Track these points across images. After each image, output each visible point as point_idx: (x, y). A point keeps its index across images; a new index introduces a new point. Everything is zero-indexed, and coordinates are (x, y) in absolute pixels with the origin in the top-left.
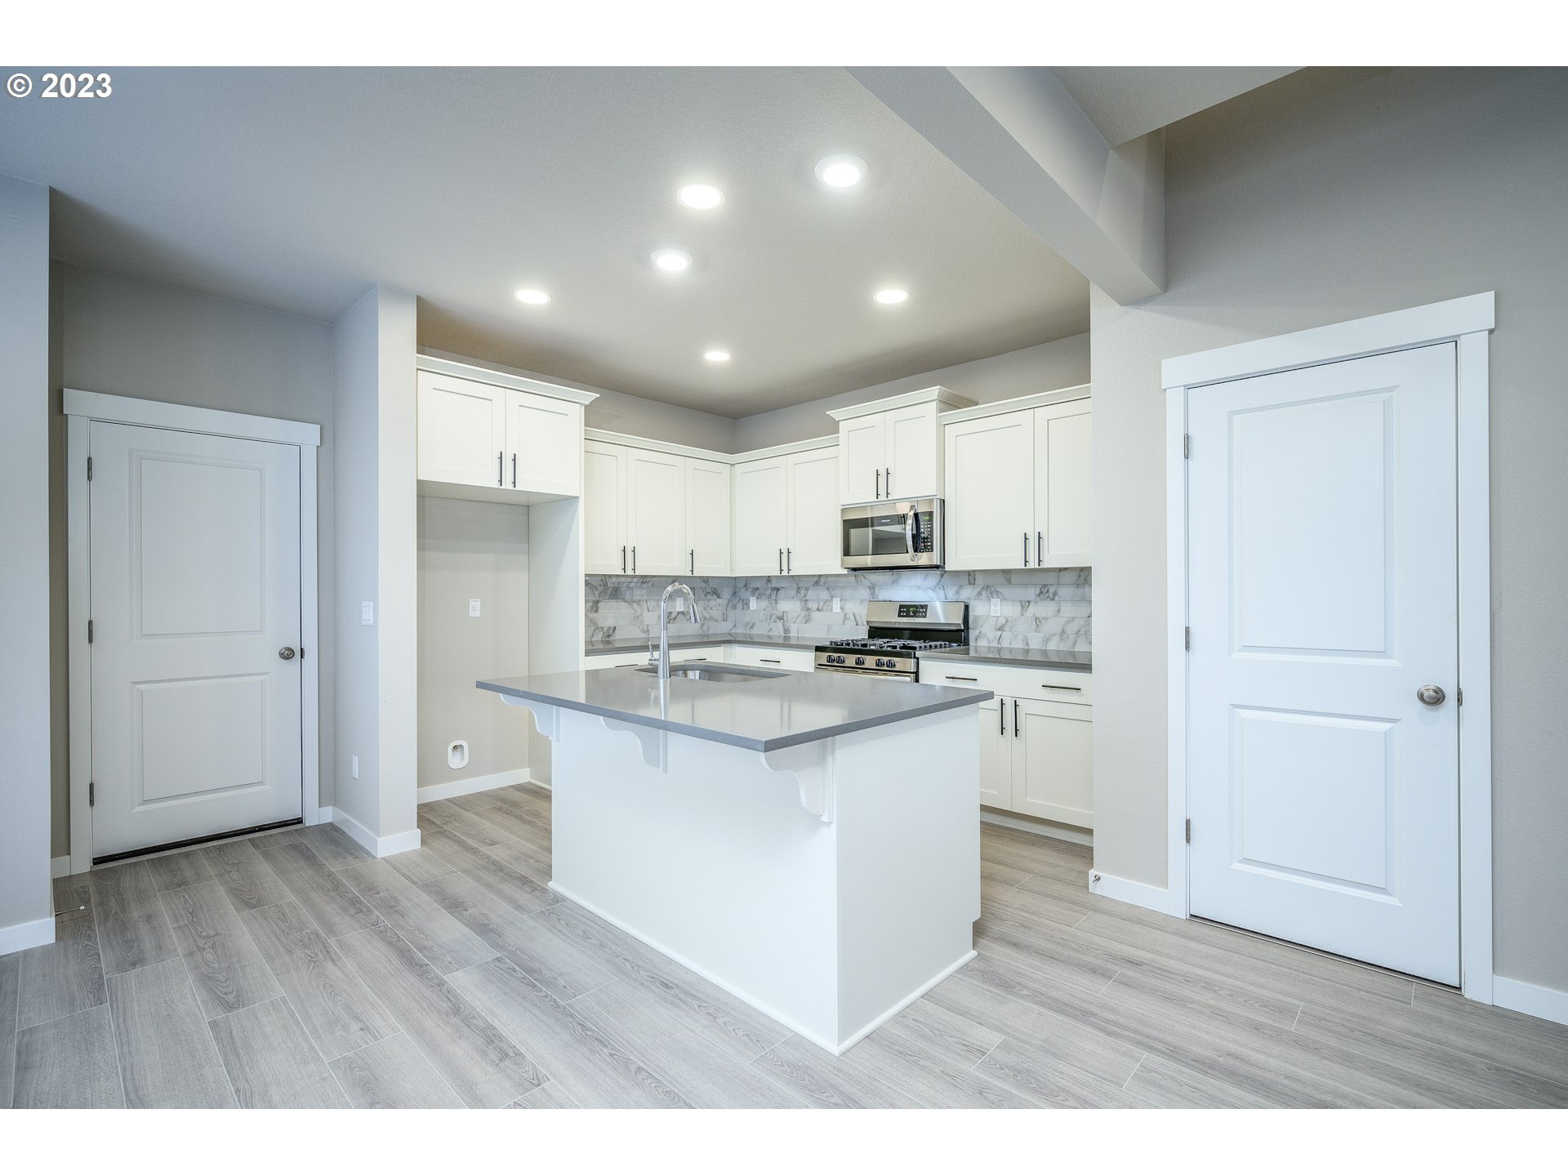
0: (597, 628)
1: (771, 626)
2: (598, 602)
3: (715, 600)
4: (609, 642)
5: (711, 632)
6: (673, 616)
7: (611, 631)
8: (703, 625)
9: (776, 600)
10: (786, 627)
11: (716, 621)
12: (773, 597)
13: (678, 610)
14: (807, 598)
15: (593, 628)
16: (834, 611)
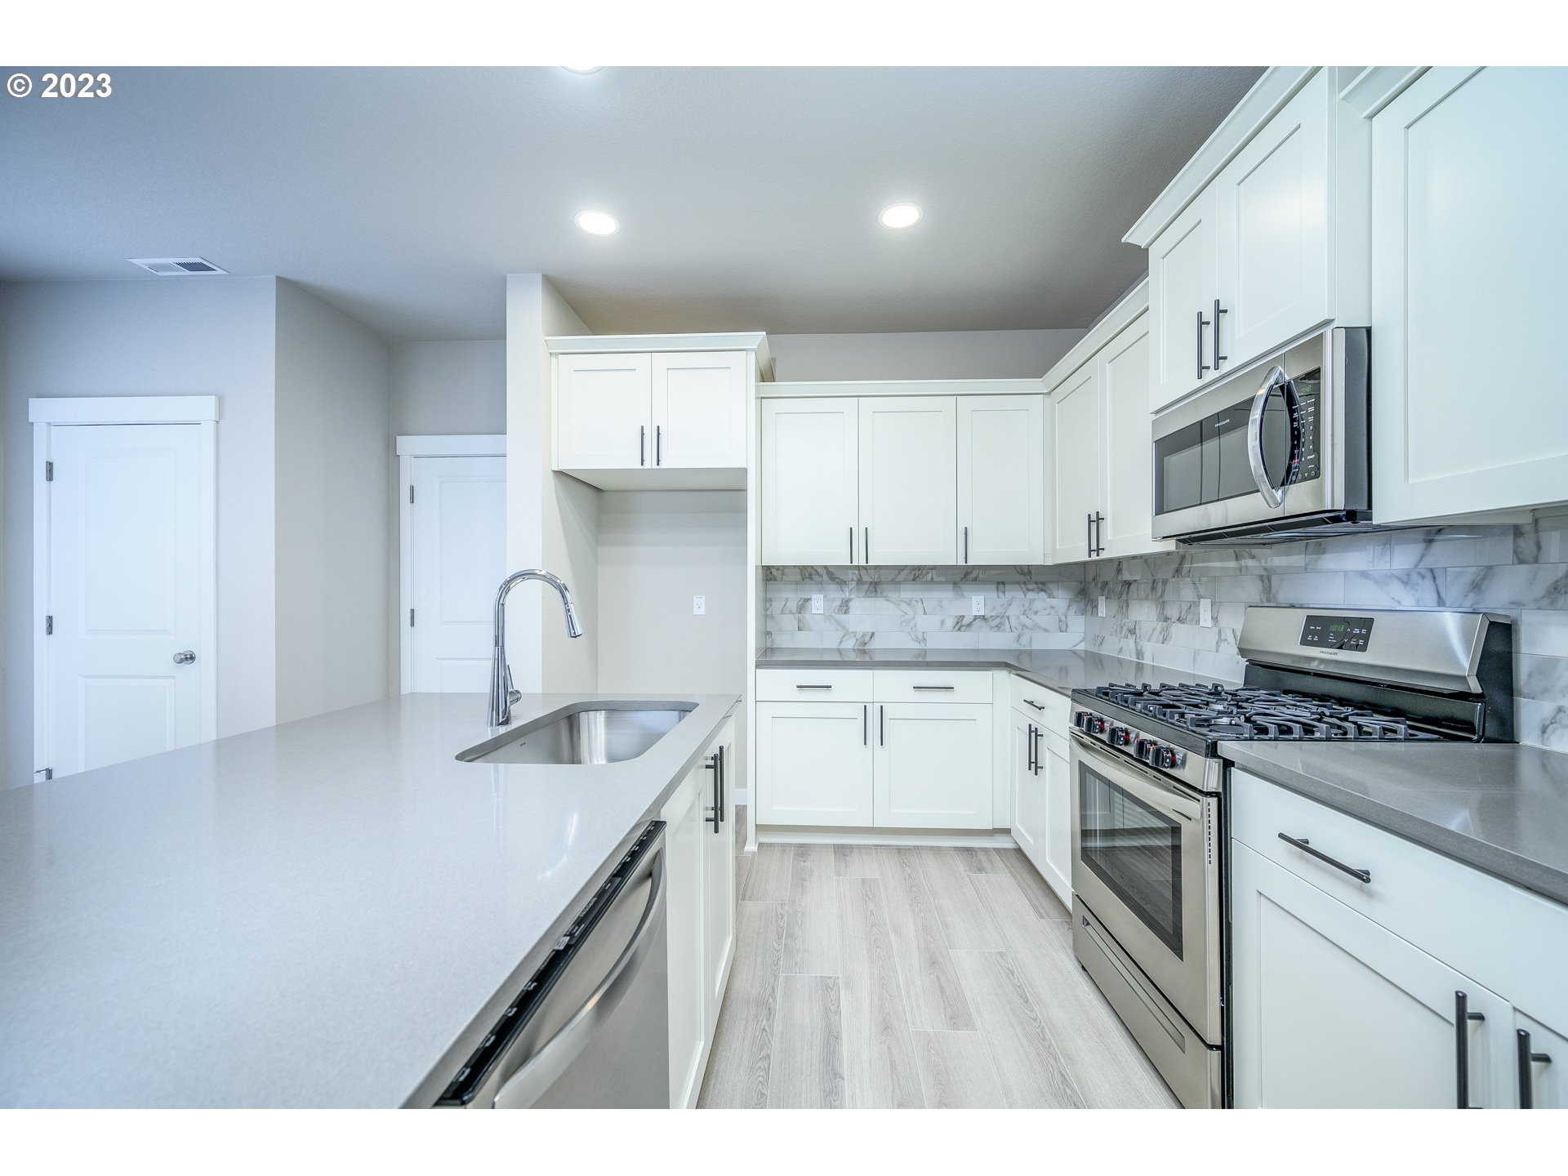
0: (847, 633)
1: (1121, 644)
2: (848, 601)
3: (1044, 600)
4: (864, 652)
5: (1035, 647)
6: (966, 621)
7: (867, 639)
8: (1019, 636)
9: (1127, 601)
10: (1139, 649)
11: (1046, 630)
12: (1124, 597)
13: (975, 613)
14: (1166, 598)
15: (841, 633)
16: (1201, 624)
